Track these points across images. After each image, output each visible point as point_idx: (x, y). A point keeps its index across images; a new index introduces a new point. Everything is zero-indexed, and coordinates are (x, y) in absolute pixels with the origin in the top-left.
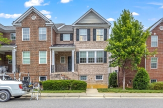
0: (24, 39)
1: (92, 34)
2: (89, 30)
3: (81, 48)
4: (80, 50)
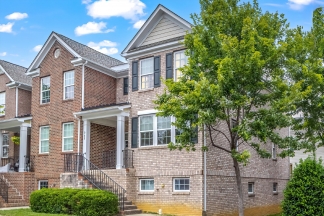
0: (44, 102)
1: (163, 67)
2: (157, 59)
3: (141, 108)
4: (140, 113)
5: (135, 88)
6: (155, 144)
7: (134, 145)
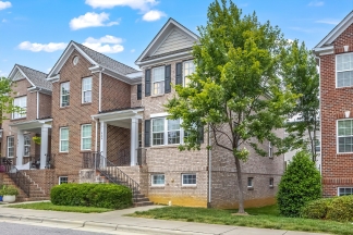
0: (63, 105)
2: (168, 68)
3: (154, 111)
4: (152, 116)
5: (148, 94)
6: (166, 144)
7: (147, 145)
